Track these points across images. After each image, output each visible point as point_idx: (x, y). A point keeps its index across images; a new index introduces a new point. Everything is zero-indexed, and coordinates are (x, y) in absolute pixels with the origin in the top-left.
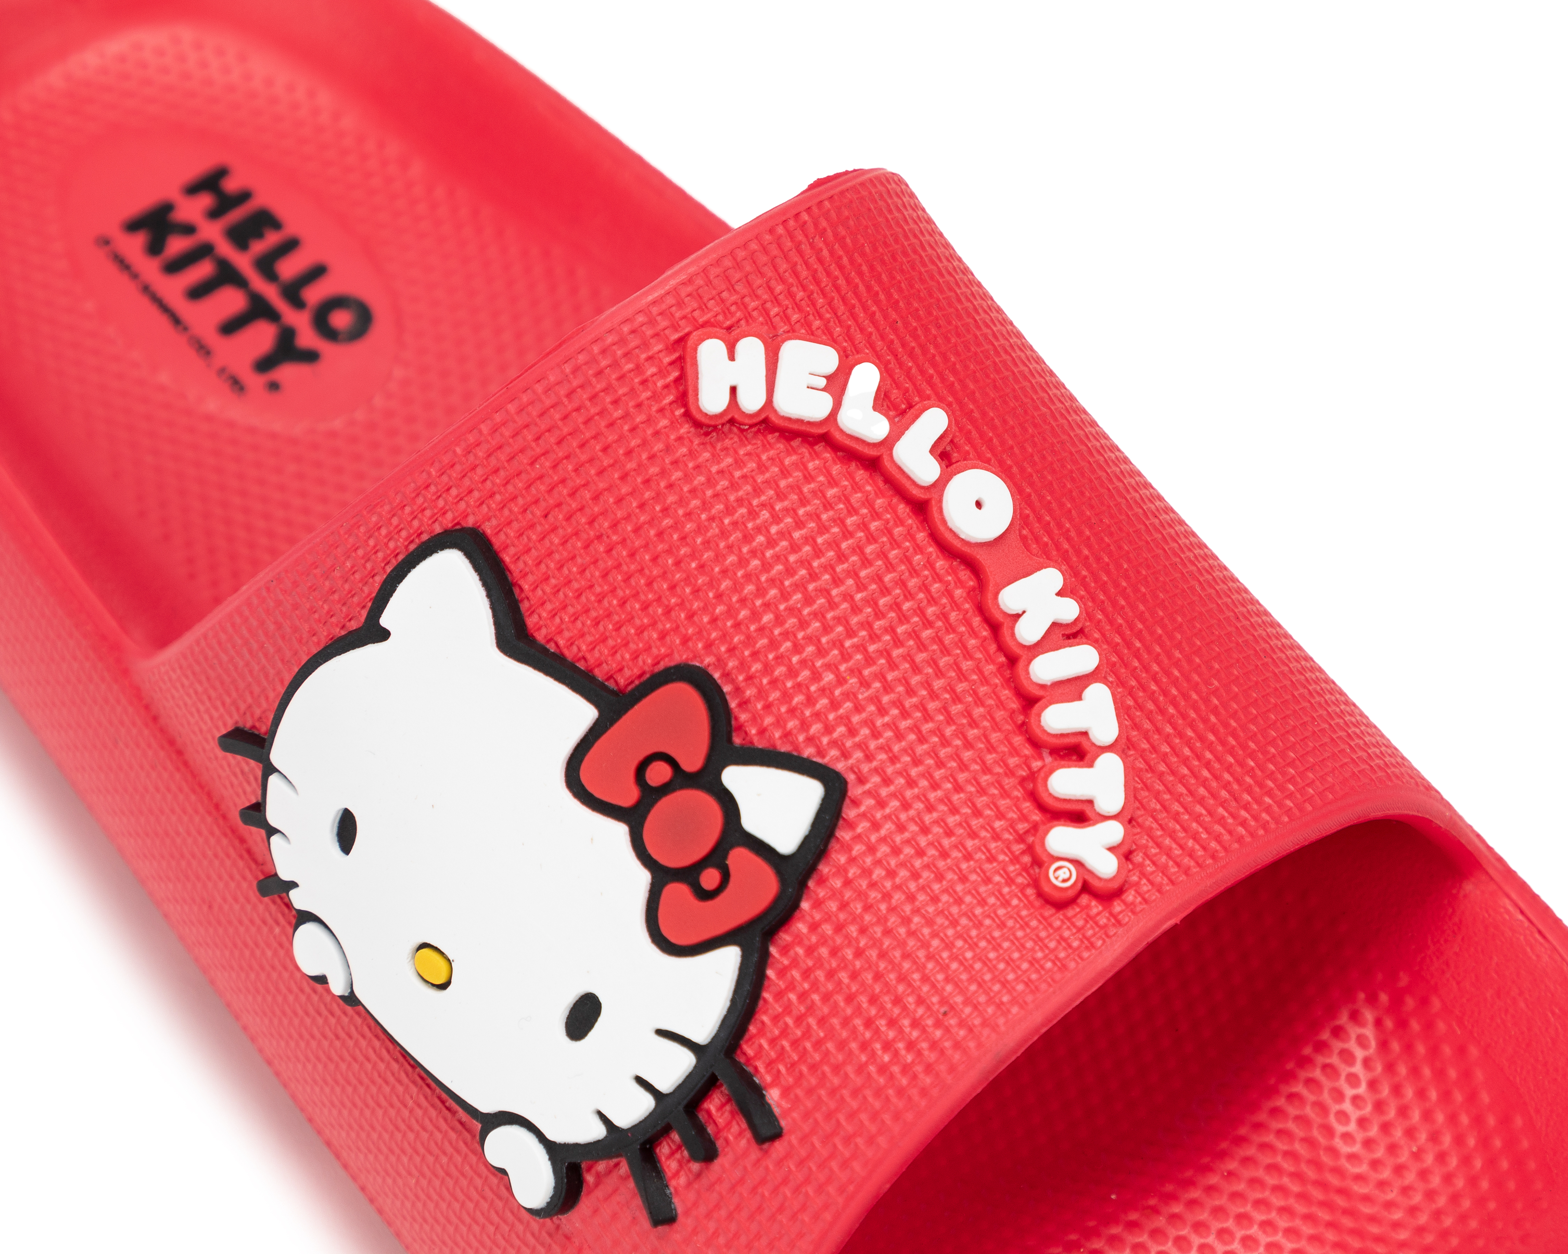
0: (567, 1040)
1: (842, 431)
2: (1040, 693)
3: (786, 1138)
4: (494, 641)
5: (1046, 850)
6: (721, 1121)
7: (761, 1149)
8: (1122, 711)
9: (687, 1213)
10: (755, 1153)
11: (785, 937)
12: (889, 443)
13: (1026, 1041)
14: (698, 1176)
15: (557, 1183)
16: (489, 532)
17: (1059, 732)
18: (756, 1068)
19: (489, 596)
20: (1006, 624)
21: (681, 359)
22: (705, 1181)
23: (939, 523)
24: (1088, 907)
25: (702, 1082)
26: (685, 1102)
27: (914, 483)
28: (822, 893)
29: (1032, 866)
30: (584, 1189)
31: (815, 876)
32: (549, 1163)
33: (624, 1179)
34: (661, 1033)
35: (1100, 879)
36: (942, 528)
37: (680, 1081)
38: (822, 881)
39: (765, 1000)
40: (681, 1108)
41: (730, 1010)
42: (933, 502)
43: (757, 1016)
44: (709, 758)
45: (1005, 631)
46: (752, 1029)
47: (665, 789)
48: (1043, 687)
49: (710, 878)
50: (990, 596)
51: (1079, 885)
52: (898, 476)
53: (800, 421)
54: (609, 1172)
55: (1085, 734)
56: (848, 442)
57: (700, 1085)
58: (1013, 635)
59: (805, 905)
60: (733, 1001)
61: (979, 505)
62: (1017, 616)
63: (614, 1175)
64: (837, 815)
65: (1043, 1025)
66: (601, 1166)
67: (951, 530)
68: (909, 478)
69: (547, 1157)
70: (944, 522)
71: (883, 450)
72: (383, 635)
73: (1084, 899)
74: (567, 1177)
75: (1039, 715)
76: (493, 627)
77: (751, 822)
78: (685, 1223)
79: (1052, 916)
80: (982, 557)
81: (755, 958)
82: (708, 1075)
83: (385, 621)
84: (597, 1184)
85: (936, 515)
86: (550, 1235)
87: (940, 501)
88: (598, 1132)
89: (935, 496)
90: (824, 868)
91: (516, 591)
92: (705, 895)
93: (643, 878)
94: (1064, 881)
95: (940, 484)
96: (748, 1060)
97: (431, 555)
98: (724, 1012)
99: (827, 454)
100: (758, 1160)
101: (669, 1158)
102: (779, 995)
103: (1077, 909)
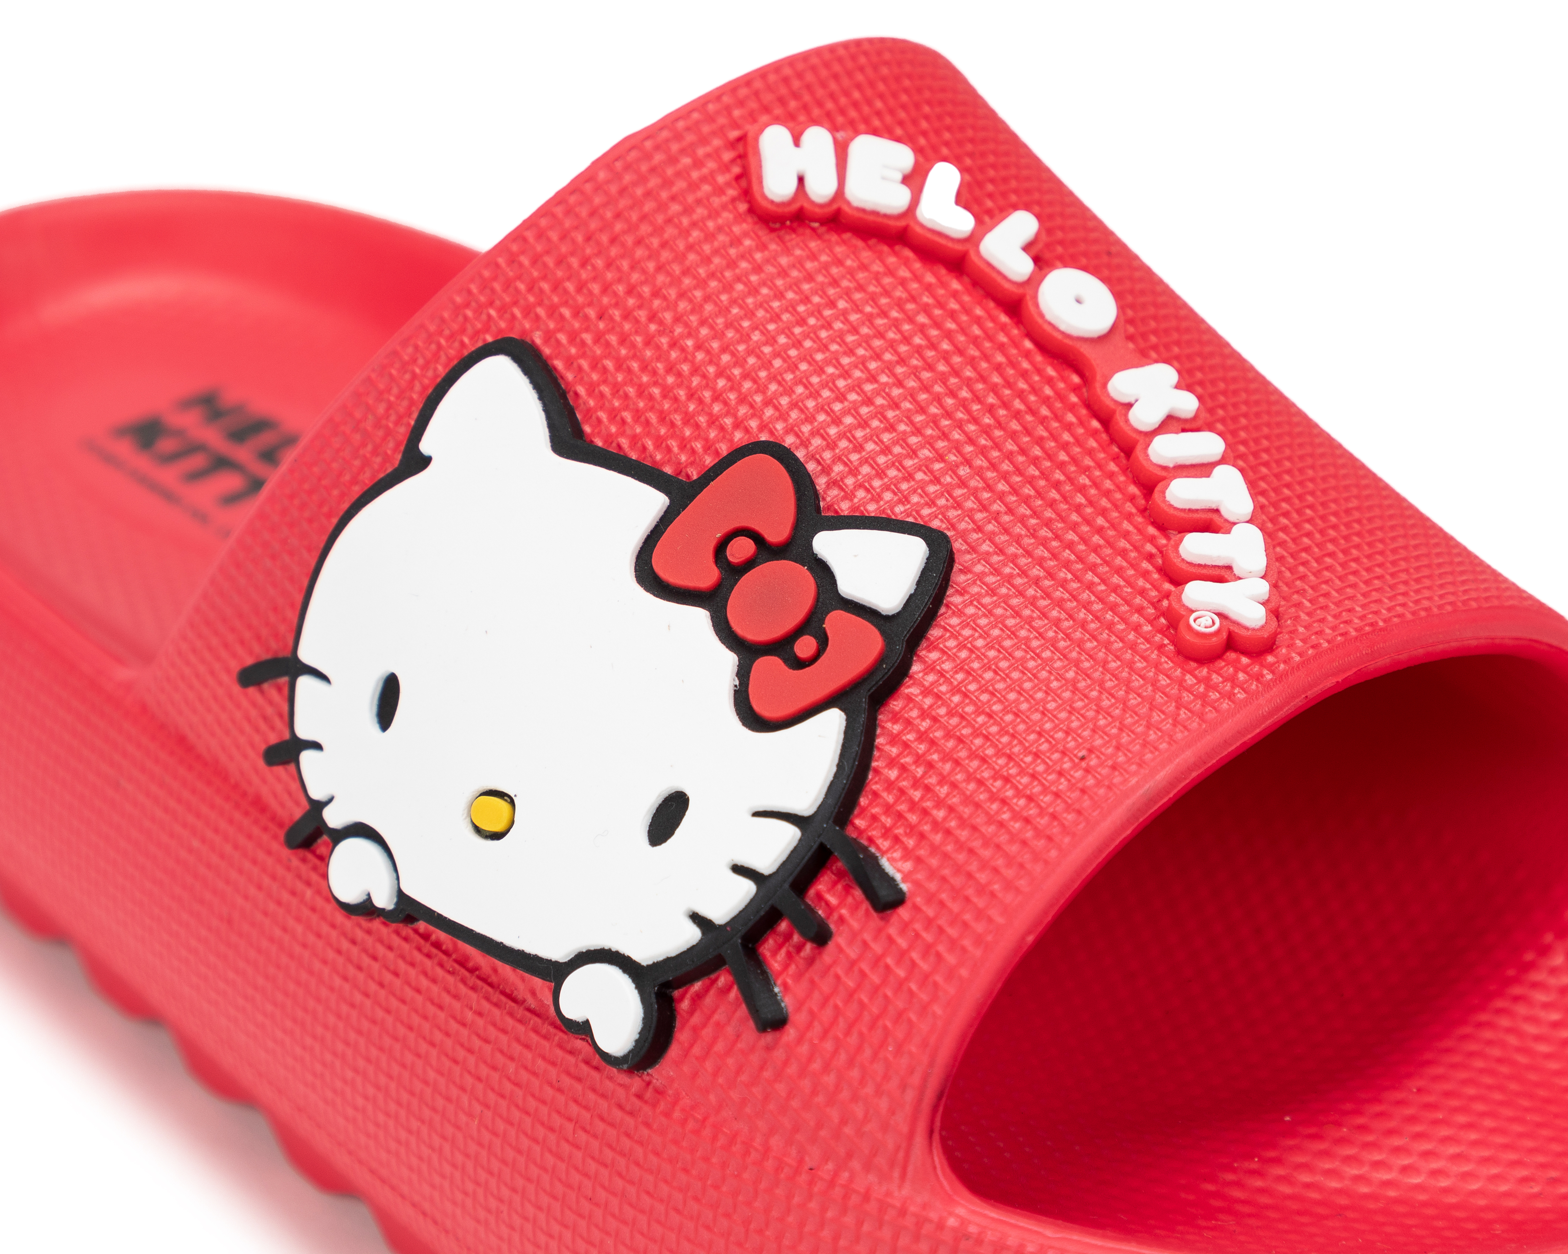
0: (650, 847)
1: (922, 226)
2: (1164, 474)
3: (909, 904)
4: (549, 444)
5: (1184, 605)
6: (833, 900)
7: (882, 919)
8: (1256, 491)
9: (799, 1011)
10: (875, 923)
12: (974, 239)
14: (811, 961)
15: (645, 1013)
16: (538, 341)
17: (1187, 507)
18: (871, 840)
19: (541, 398)
20: (1119, 411)
21: (742, 157)
22: (818, 965)
23: (1036, 316)
24: (1236, 661)
25: (810, 854)
26: (791, 879)
27: (1005, 277)
28: (934, 655)
29: (1168, 628)
30: (678, 1024)
31: (924, 644)
32: (636, 991)
34: (759, 814)
35: (1247, 629)
36: (1040, 321)
37: (784, 857)
38: (932, 647)
39: (877, 771)
40: (786, 886)
41: (836, 776)
42: (1028, 298)
43: (868, 789)
44: (796, 526)
45: (1118, 417)
46: (863, 801)
47: (749, 565)
48: (1165, 468)
49: (805, 646)
50: (1098, 385)
51: (1224, 635)
52: (988, 270)
53: (875, 213)
54: (707, 990)
55: (1217, 511)
56: (929, 235)
57: (807, 858)
58: (1127, 421)
59: (916, 668)
60: (840, 766)
61: (1078, 301)
62: (1129, 406)
63: (712, 992)
64: (945, 583)
65: (1195, 765)
66: (697, 986)
67: (1050, 324)
68: (999, 273)
69: (634, 986)
70: (1042, 316)
71: (967, 246)
72: (424, 462)
73: (1231, 655)
74: (658, 1003)
75: (1164, 492)
76: (547, 430)
77: (847, 587)
78: (799, 1019)
79: (1196, 669)
80: (1086, 350)
81: (863, 718)
82: (815, 846)
83: (426, 446)
84: (691, 1012)
85: (1032, 308)
86: (639, 1096)
87: (1035, 297)
88: (692, 935)
89: (1029, 292)
90: (934, 633)
91: (570, 396)
92: (800, 664)
93: (729, 660)
94: (1207, 628)
95: (1034, 282)
96: (861, 832)
98: (831, 778)
99: (908, 253)
100: (880, 930)
101: (775, 953)
102: (892, 762)
103: (1223, 664)
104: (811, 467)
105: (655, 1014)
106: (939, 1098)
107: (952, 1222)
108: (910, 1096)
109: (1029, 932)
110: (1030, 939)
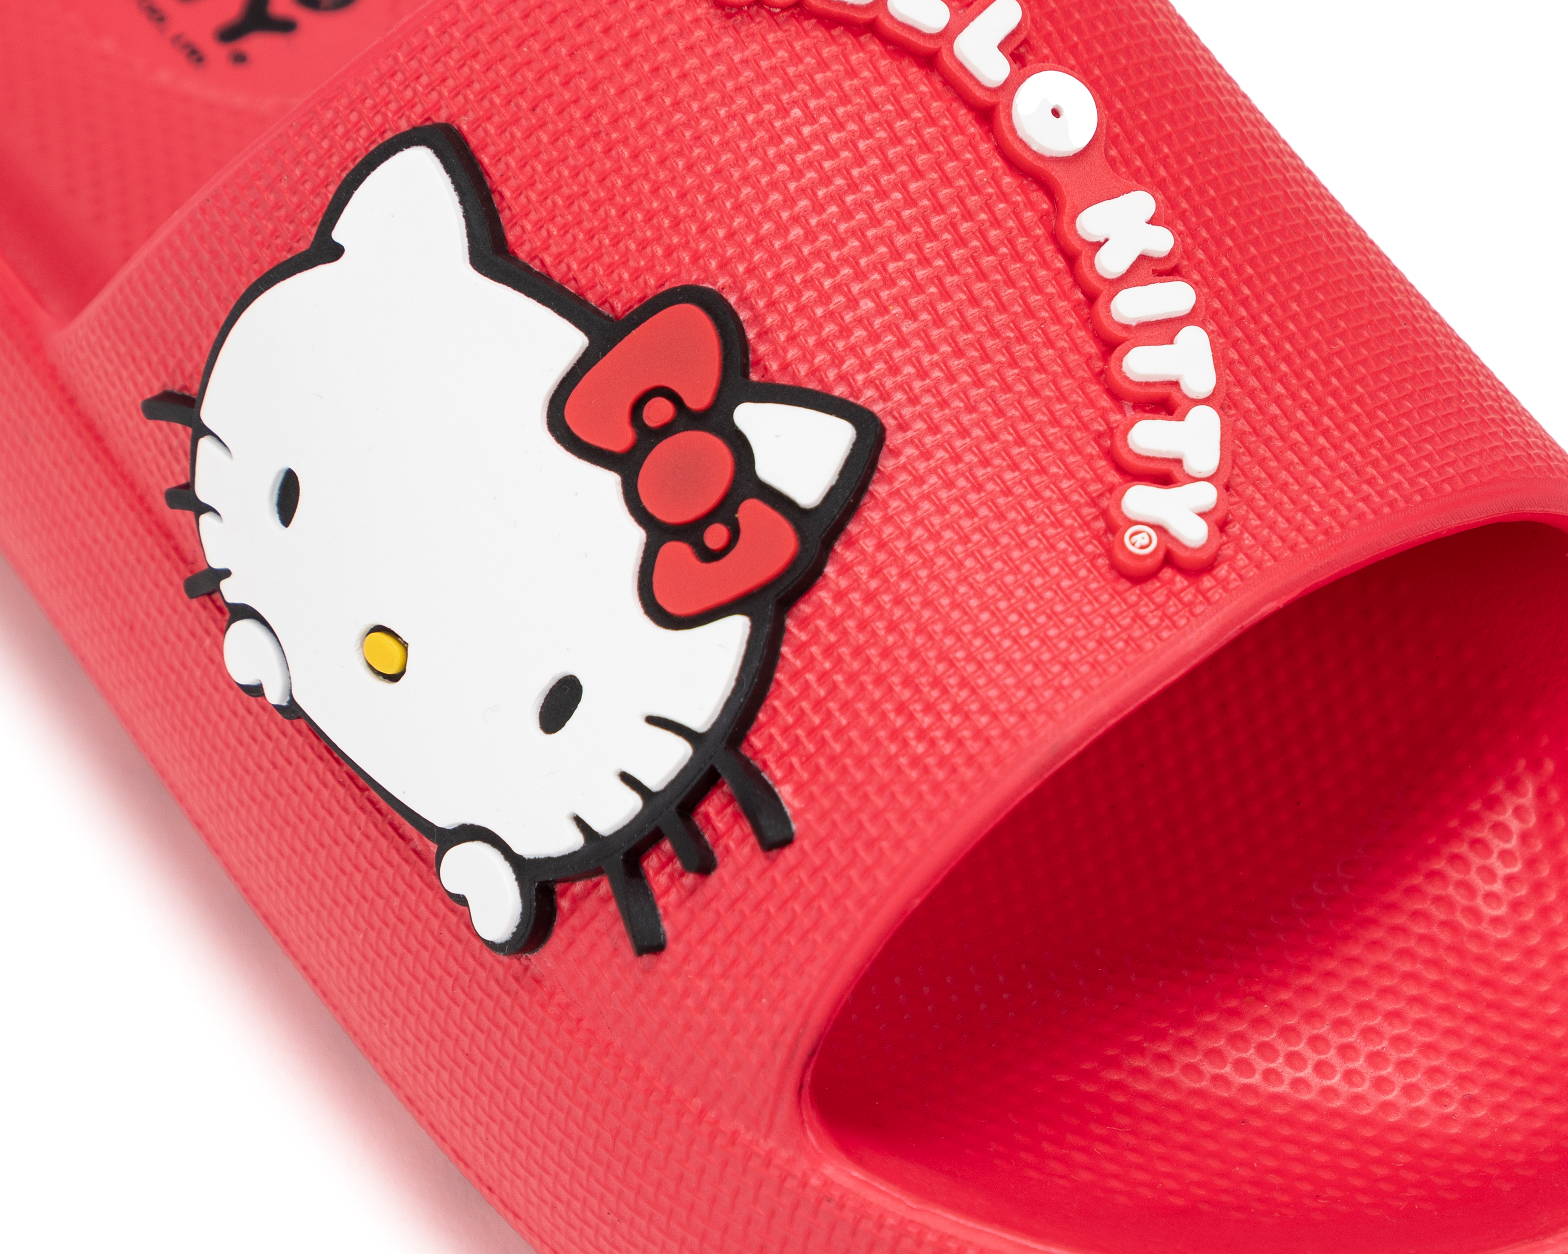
0: (541, 732)
1: (892, 18)
2: (1124, 334)
3: (797, 845)
4: (467, 256)
5: (1122, 513)
6: (720, 826)
7: (767, 858)
8: (1221, 361)
9: (677, 937)
10: (760, 862)
11: (805, 608)
12: (949, 34)
13: (1090, 732)
14: (692, 892)
15: (524, 908)
16: (465, 127)
17: (1144, 380)
18: (765, 763)
19: (462, 202)
20: (1085, 252)
22: (699, 897)
23: (1006, 131)
24: (1172, 582)
25: (699, 777)
26: (678, 801)
27: (978, 83)
28: (849, 556)
29: (1105, 532)
30: (558, 919)
31: (843, 538)
32: (516, 883)
33: (605, 901)
34: (652, 720)
35: (1186, 548)
36: (1010, 138)
37: (673, 776)
38: (851, 543)
39: (779, 684)
40: (673, 808)
41: (735, 691)
42: (1001, 107)
43: (768, 702)
44: (719, 393)
45: (1083, 261)
46: (762, 717)
47: (665, 431)
48: (1126, 327)
49: (715, 537)
50: (1066, 219)
51: (1161, 554)
52: (960, 74)
53: (842, 4)
54: (587, 893)
55: (1176, 384)
56: (899, 31)
57: (696, 781)
58: (1092, 266)
59: (830, 570)
60: (739, 680)
61: (1056, 113)
62: (1098, 245)
63: (594, 896)
64: (872, 465)
65: (1111, 715)
66: (578, 887)
67: (1021, 141)
68: (971, 77)
69: (514, 877)
70: (1013, 130)
71: (941, 43)
72: (335, 252)
73: (1167, 573)
74: (537, 900)
75: (1121, 360)
76: (466, 240)
77: (767, 470)
78: (675, 950)
79: (1127, 590)
80: (1058, 174)
81: (767, 629)
82: (706, 768)
83: (338, 235)
84: (572, 911)
85: (1003, 122)
86: (517, 979)
87: (1009, 106)
88: (574, 841)
89: (1004, 101)
90: (853, 528)
91: (496, 198)
92: (709, 556)
93: (636, 537)
94: (1142, 547)
95: (1010, 86)
96: (756, 753)
97: (394, 154)
98: (728, 693)
99: (875, 47)
100: (764, 871)
101: (658, 872)
102: (795, 676)
103: (1158, 584)
104: (744, 315)
105: (534, 912)
106: (810, 1057)
107: (814, 1181)
108: (780, 1055)
109: (916, 896)
110: (917, 901)
